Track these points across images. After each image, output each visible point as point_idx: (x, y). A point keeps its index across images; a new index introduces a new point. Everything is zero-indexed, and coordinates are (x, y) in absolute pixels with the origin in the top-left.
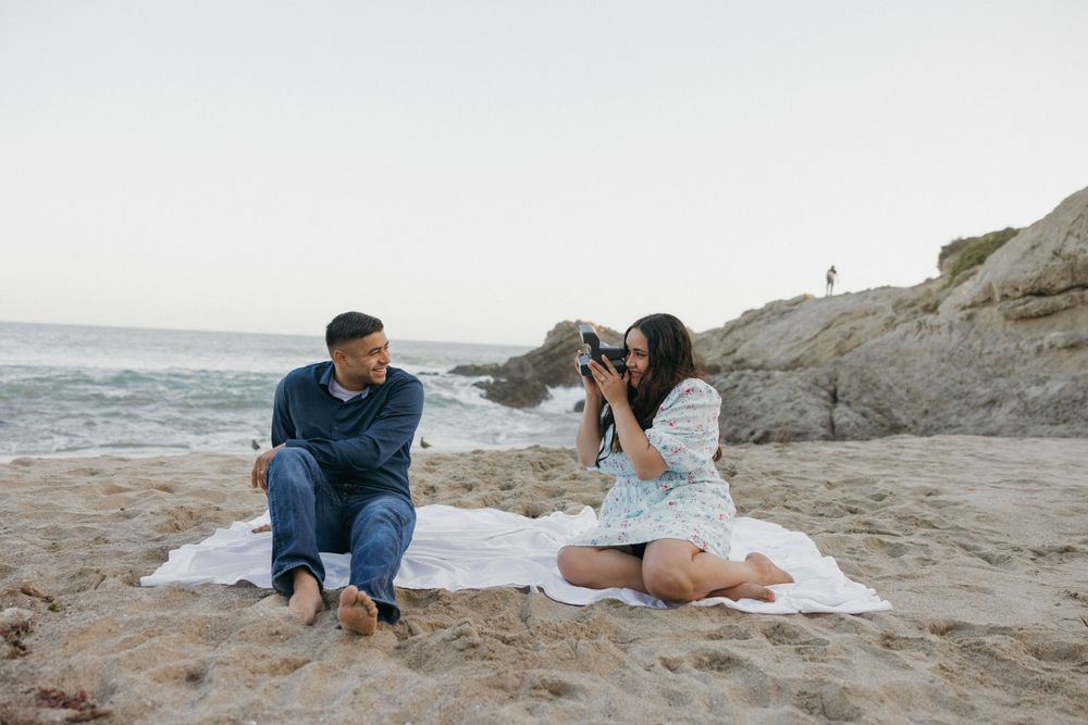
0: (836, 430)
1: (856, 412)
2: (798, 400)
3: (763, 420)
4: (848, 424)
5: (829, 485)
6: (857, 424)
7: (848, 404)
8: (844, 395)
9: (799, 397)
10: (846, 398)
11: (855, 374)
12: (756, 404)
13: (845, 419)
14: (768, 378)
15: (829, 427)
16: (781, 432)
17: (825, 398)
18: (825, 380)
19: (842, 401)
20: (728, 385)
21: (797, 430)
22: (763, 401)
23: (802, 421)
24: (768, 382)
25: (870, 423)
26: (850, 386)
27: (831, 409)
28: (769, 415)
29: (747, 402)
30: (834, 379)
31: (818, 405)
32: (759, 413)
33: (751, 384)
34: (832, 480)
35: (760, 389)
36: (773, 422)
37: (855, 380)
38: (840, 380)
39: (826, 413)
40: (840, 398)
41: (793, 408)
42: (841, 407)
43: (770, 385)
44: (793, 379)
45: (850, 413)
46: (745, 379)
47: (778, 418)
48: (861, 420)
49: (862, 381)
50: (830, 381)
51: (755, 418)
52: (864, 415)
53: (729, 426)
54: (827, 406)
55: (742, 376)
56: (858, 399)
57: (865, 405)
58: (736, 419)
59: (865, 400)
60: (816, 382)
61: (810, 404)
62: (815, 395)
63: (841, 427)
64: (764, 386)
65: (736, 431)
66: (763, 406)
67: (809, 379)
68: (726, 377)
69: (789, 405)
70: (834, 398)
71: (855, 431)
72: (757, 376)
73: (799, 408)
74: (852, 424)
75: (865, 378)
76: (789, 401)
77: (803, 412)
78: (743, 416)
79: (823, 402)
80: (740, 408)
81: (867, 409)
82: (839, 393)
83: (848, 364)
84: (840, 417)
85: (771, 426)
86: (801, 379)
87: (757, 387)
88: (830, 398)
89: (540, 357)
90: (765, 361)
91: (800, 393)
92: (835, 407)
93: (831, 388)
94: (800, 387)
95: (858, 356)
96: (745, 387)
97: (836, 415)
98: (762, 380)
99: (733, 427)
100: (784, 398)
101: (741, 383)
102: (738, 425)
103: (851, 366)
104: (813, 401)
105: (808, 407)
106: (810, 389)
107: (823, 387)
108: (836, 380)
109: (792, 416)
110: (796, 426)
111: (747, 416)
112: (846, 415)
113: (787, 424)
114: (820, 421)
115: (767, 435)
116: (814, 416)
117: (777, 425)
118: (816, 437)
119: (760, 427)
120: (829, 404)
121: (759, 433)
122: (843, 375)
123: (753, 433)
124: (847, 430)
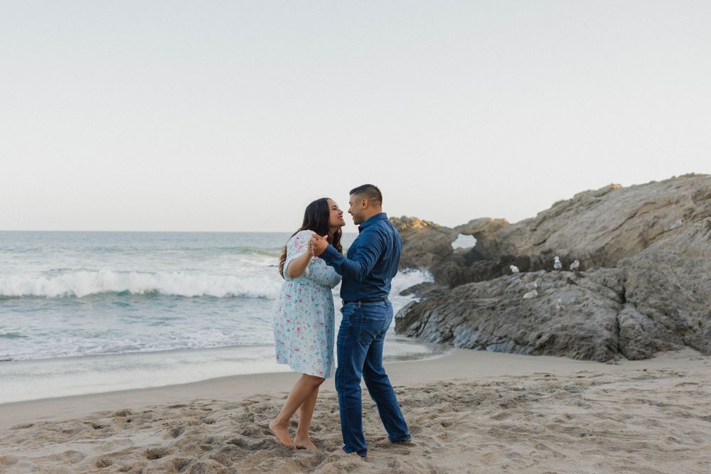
0: (622, 332)
1: (642, 313)
2: (585, 302)
3: (550, 323)
4: (633, 327)
6: (642, 326)
7: (635, 305)
8: (631, 296)
9: (587, 299)
10: (634, 299)
11: (643, 275)
12: (546, 306)
13: (631, 321)
14: (560, 278)
15: (614, 330)
16: (566, 335)
17: (613, 299)
18: (614, 281)
19: (629, 302)
21: (582, 333)
22: (552, 303)
23: (588, 324)
24: (559, 283)
25: (655, 325)
26: (637, 287)
27: (617, 310)
28: (557, 319)
30: (623, 280)
31: (604, 307)
32: (548, 315)
33: (544, 285)
35: (551, 290)
36: (560, 325)
37: (643, 283)
38: (629, 281)
39: (612, 315)
40: (628, 299)
41: (580, 311)
42: (628, 309)
45: (636, 314)
46: (538, 280)
47: (566, 321)
48: (646, 322)
49: (649, 282)
50: (619, 281)
51: (544, 321)
52: (650, 316)
53: (519, 328)
54: (614, 308)
55: (534, 278)
56: (645, 300)
57: (651, 306)
58: (525, 322)
59: (652, 301)
60: (605, 283)
61: (597, 306)
62: (604, 296)
63: (626, 331)
64: (556, 287)
65: (524, 334)
66: (552, 308)
67: (599, 280)
69: (578, 307)
70: (623, 298)
71: (639, 333)
72: (549, 277)
73: (586, 310)
74: (638, 327)
75: (652, 279)
76: (577, 302)
77: (589, 315)
78: (532, 318)
79: (611, 303)
80: (530, 310)
81: (653, 310)
82: (629, 290)
83: (636, 265)
84: (626, 319)
85: (557, 329)
87: (549, 288)
88: (618, 299)
90: (571, 252)
91: (588, 294)
92: (623, 308)
93: (620, 288)
94: (590, 288)
95: (647, 257)
97: (622, 318)
98: (554, 280)
99: (522, 331)
100: (573, 300)
102: (527, 327)
103: (639, 267)
104: (600, 303)
105: (595, 309)
106: (598, 290)
107: (612, 288)
108: (625, 281)
109: (579, 319)
111: (536, 318)
113: (573, 327)
114: (605, 323)
115: (552, 339)
116: (600, 317)
117: (564, 328)
118: (599, 341)
119: (547, 330)
120: (616, 305)
121: (545, 338)
122: (632, 275)
123: (539, 337)
124: (631, 332)
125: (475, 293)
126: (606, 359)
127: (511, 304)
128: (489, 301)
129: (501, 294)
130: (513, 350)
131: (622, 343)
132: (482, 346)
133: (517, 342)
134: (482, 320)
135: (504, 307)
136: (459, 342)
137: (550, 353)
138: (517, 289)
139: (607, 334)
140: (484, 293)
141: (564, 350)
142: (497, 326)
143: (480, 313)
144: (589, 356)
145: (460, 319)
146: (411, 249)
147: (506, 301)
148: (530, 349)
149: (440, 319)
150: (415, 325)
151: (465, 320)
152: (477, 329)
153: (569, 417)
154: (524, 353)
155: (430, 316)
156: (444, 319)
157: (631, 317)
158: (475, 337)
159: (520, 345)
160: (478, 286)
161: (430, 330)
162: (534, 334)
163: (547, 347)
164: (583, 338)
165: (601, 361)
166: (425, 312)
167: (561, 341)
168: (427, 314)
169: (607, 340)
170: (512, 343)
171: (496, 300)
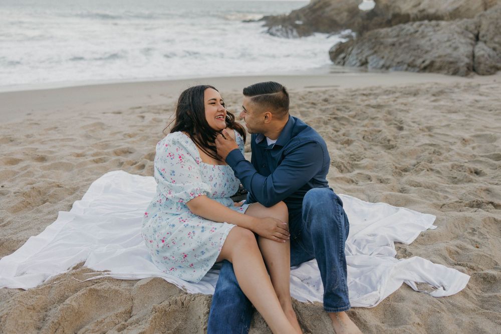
0: (476, 59)
1: (489, 47)
2: (454, 41)
3: (431, 53)
4: (483, 56)
5: (465, 141)
6: (489, 56)
7: (485, 42)
8: (483, 36)
9: (455, 39)
10: (485, 38)
11: (492, 23)
12: (428, 43)
13: (482, 52)
14: (438, 25)
15: (471, 58)
16: (441, 61)
17: (471, 39)
18: (472, 27)
19: (481, 41)
20: (412, 30)
21: (451, 60)
22: (432, 42)
23: (455, 54)
24: (437, 28)
25: (497, 55)
26: (488, 31)
27: (473, 46)
28: (435, 51)
29: (422, 42)
30: (478, 26)
31: (466, 43)
32: (429, 49)
33: (426, 30)
34: (467, 136)
35: (431, 33)
36: (437, 55)
37: (492, 27)
38: (483, 26)
39: (470, 48)
40: (480, 38)
41: (450, 46)
42: (480, 45)
43: (438, 30)
44: (453, 27)
45: (486, 48)
46: (423, 27)
47: (441, 52)
48: (492, 53)
49: (496, 27)
50: (476, 27)
51: (427, 52)
52: (494, 49)
53: (410, 57)
54: (472, 44)
55: (421, 25)
56: (492, 39)
57: (495, 43)
58: (415, 53)
59: (496, 40)
60: (467, 29)
61: (461, 43)
62: (465, 37)
63: (479, 58)
64: (435, 31)
65: (414, 60)
66: (432, 44)
67: (463, 27)
68: (412, 25)
69: (448, 44)
70: (477, 38)
71: (487, 60)
72: (431, 25)
73: (454, 45)
74: (486, 56)
75: (498, 26)
76: (449, 40)
77: (456, 48)
78: (419, 51)
79: (470, 41)
80: (418, 46)
81: (497, 46)
82: (480, 35)
83: (489, 16)
84: (479, 51)
85: (435, 57)
86: (458, 26)
87: (430, 32)
88: (474, 39)
89: (307, 11)
91: (456, 36)
92: (476, 44)
93: (476, 32)
94: (456, 32)
95: (496, 11)
96: (423, 32)
97: (477, 50)
98: (434, 27)
99: (412, 58)
100: (446, 39)
101: (420, 30)
102: (416, 56)
103: (491, 18)
104: (463, 41)
105: (459, 45)
106: (462, 33)
107: (471, 32)
108: (480, 26)
109: (449, 51)
110: (451, 57)
111: (422, 51)
112: (483, 50)
113: (445, 56)
114: (465, 54)
115: (432, 64)
116: (463, 51)
117: (440, 57)
118: (462, 64)
119: (428, 59)
120: (473, 42)
121: (427, 63)
122: (485, 24)
123: (424, 62)
124: (482, 59)
125: (382, 36)
126: (466, 75)
127: (405, 42)
128: (390, 40)
129: (398, 36)
130: (406, 70)
131: (476, 66)
132: (386, 68)
133: (409, 65)
134: (387, 51)
135: (401, 44)
136: (371, 65)
137: (430, 71)
138: (409, 32)
139: (467, 60)
140: (387, 36)
141: (439, 70)
142: (396, 56)
143: (386, 47)
144: (455, 73)
145: (372, 51)
146: (333, 10)
147: (402, 40)
148: (417, 69)
149: (359, 51)
150: (342, 55)
151: (375, 52)
152: (383, 58)
153: (477, 101)
154: (413, 71)
155: (352, 49)
156: (361, 52)
157: (482, 50)
158: (382, 63)
159: (411, 67)
160: (383, 31)
161: (352, 59)
162: (421, 60)
163: (429, 68)
164: (451, 63)
165: (462, 76)
166: (348, 48)
167: (437, 65)
168: (350, 49)
169: (467, 64)
170: (405, 66)
171: (395, 39)
